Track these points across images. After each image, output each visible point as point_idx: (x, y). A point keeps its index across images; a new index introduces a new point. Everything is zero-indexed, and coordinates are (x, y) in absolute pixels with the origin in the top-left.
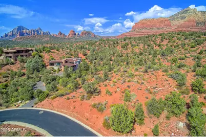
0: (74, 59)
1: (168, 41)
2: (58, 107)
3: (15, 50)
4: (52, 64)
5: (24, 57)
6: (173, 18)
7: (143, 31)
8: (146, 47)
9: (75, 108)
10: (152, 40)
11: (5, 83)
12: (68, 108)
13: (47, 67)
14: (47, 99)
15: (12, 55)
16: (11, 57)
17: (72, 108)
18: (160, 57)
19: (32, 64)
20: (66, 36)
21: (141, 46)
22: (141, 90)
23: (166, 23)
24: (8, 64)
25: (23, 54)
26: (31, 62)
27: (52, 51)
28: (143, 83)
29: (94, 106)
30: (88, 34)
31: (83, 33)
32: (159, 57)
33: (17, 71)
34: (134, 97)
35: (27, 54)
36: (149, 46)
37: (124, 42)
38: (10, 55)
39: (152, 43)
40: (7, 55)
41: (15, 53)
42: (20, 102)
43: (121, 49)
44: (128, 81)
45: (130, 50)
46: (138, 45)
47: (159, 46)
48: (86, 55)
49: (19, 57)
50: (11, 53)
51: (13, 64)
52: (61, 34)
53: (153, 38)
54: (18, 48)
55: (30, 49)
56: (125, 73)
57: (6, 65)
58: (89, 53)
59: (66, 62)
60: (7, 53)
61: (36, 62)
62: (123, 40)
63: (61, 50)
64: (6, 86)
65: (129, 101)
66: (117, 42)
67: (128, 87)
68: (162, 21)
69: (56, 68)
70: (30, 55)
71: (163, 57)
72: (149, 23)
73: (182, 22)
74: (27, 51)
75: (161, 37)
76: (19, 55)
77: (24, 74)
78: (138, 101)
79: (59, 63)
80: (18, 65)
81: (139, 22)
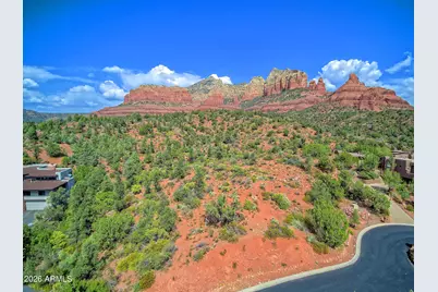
6: (192, 89)
7: (148, 106)
23: (185, 95)
68: (178, 91)
72: (156, 94)
73: (205, 97)
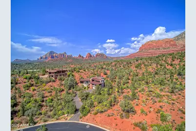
0: (100, 79)
1: (179, 60)
2: (100, 123)
3: (55, 71)
4: (82, 82)
5: (62, 76)
8: (159, 66)
9: (117, 125)
10: (162, 60)
11: (51, 98)
12: (111, 124)
13: (79, 85)
14: (89, 114)
15: (53, 75)
16: (52, 76)
17: (114, 125)
18: (178, 77)
19: (69, 82)
20: (84, 58)
21: (154, 66)
22: (174, 110)
24: (50, 81)
25: (61, 73)
26: (68, 80)
27: (81, 71)
28: (173, 104)
29: (136, 125)
30: (101, 55)
31: (97, 55)
32: (176, 76)
33: (58, 87)
34: (170, 117)
35: (64, 73)
36: (161, 65)
37: (137, 63)
38: (52, 74)
39: (163, 62)
40: (50, 75)
41: (55, 73)
42: (66, 115)
43: (135, 69)
44: (159, 102)
45: (144, 70)
46: (150, 65)
47: (171, 65)
48: (106, 74)
49: (59, 76)
50: (53, 73)
51: (54, 81)
52: (80, 56)
53: (164, 58)
54: (57, 69)
55: (65, 69)
56: (151, 93)
57: (49, 82)
58: (109, 73)
59: (93, 80)
60: (50, 73)
61: (71, 80)
62: (135, 61)
63: (87, 70)
64: (52, 100)
65: (166, 121)
66: (130, 63)
67: (160, 107)
69: (85, 85)
70: (66, 74)
71: (180, 77)
74: (63, 72)
75: (171, 56)
76: (59, 74)
77: (63, 90)
78: (174, 121)
79: (87, 82)
80: (58, 82)
81: (145, 44)
